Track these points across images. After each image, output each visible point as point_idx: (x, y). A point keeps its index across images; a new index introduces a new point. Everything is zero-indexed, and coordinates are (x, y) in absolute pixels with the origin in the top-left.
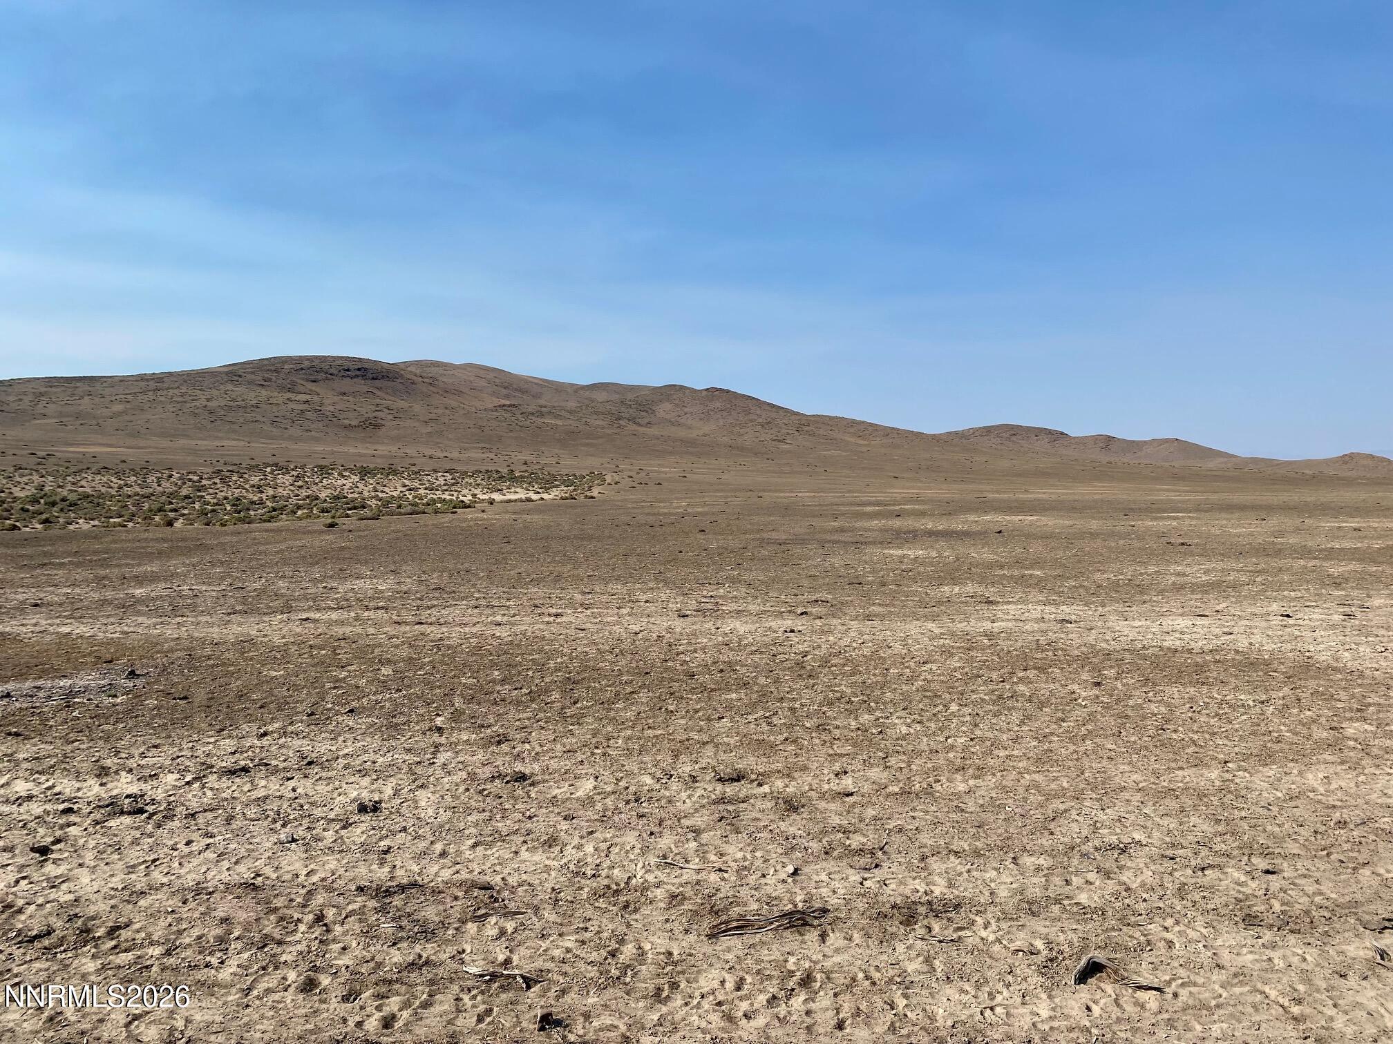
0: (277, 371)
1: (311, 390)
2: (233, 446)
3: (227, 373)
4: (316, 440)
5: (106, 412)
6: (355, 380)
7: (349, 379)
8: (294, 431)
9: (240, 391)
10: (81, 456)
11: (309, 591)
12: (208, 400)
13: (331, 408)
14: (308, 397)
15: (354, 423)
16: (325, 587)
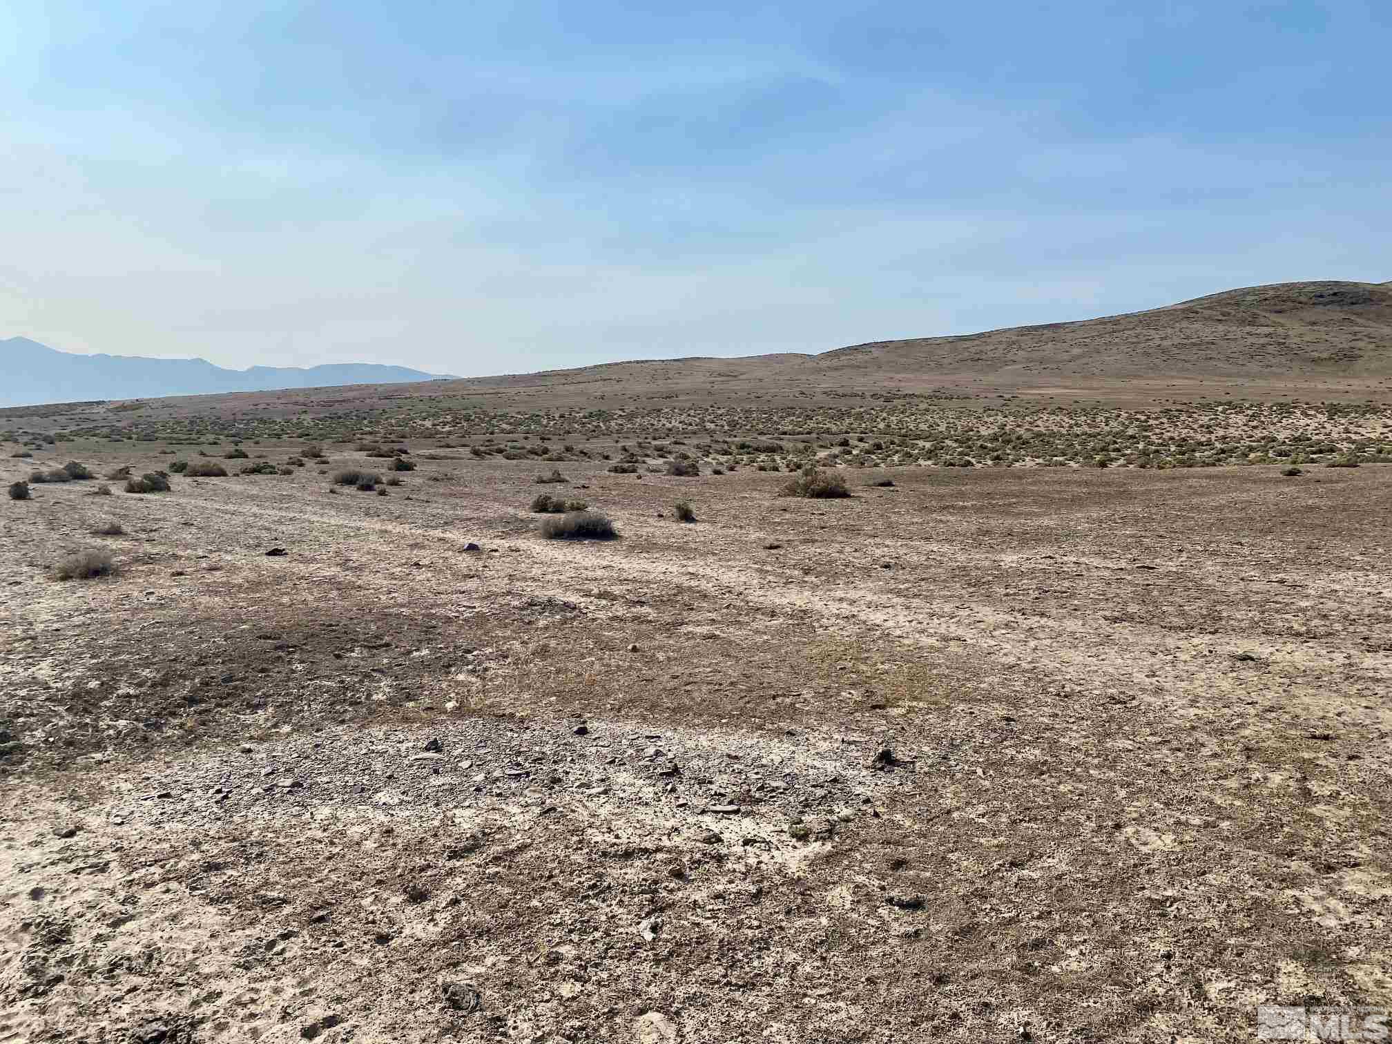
0: (1237, 304)
1: (1274, 322)
2: (1185, 384)
3: (1183, 311)
4: (1278, 376)
5: (1066, 356)
6: (1329, 307)
7: (1321, 306)
8: (1254, 367)
9: (1196, 328)
10: (1039, 397)
11: (1255, 587)
12: (1162, 339)
13: (1297, 340)
14: (1271, 330)
15: (1325, 355)
16: (1282, 582)
